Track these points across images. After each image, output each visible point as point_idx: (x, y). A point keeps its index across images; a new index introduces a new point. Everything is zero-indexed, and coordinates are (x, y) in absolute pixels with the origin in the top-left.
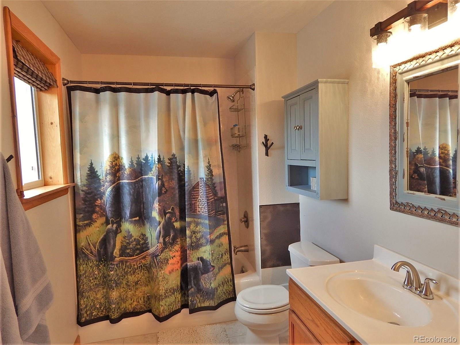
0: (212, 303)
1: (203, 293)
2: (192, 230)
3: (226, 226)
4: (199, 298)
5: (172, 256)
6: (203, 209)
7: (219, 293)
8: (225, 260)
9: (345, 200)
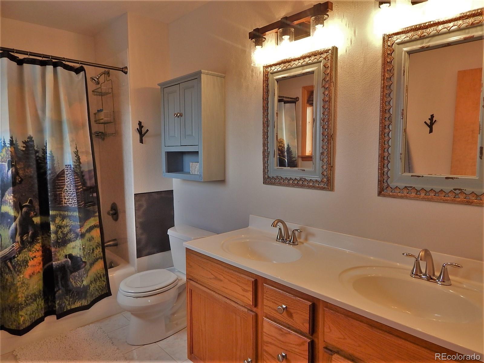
0: (85, 303)
1: (73, 293)
2: (57, 225)
3: (97, 218)
4: (69, 299)
5: (32, 256)
6: (70, 200)
7: (92, 290)
8: (97, 254)
9: (223, 181)
